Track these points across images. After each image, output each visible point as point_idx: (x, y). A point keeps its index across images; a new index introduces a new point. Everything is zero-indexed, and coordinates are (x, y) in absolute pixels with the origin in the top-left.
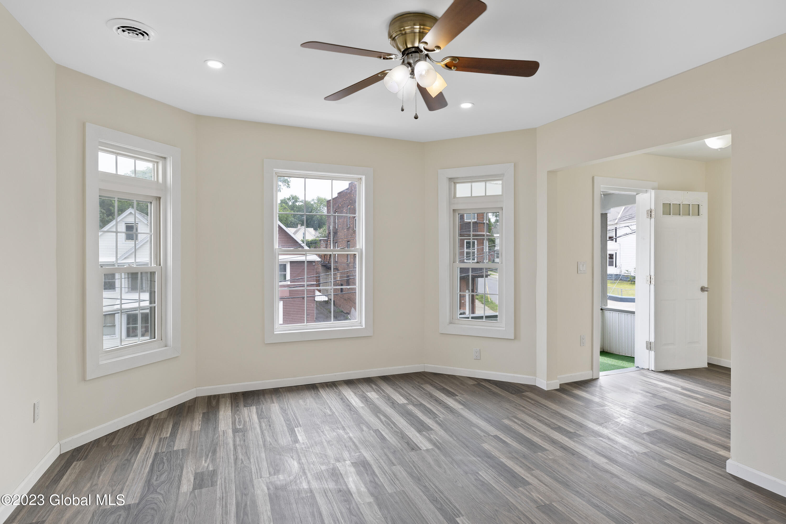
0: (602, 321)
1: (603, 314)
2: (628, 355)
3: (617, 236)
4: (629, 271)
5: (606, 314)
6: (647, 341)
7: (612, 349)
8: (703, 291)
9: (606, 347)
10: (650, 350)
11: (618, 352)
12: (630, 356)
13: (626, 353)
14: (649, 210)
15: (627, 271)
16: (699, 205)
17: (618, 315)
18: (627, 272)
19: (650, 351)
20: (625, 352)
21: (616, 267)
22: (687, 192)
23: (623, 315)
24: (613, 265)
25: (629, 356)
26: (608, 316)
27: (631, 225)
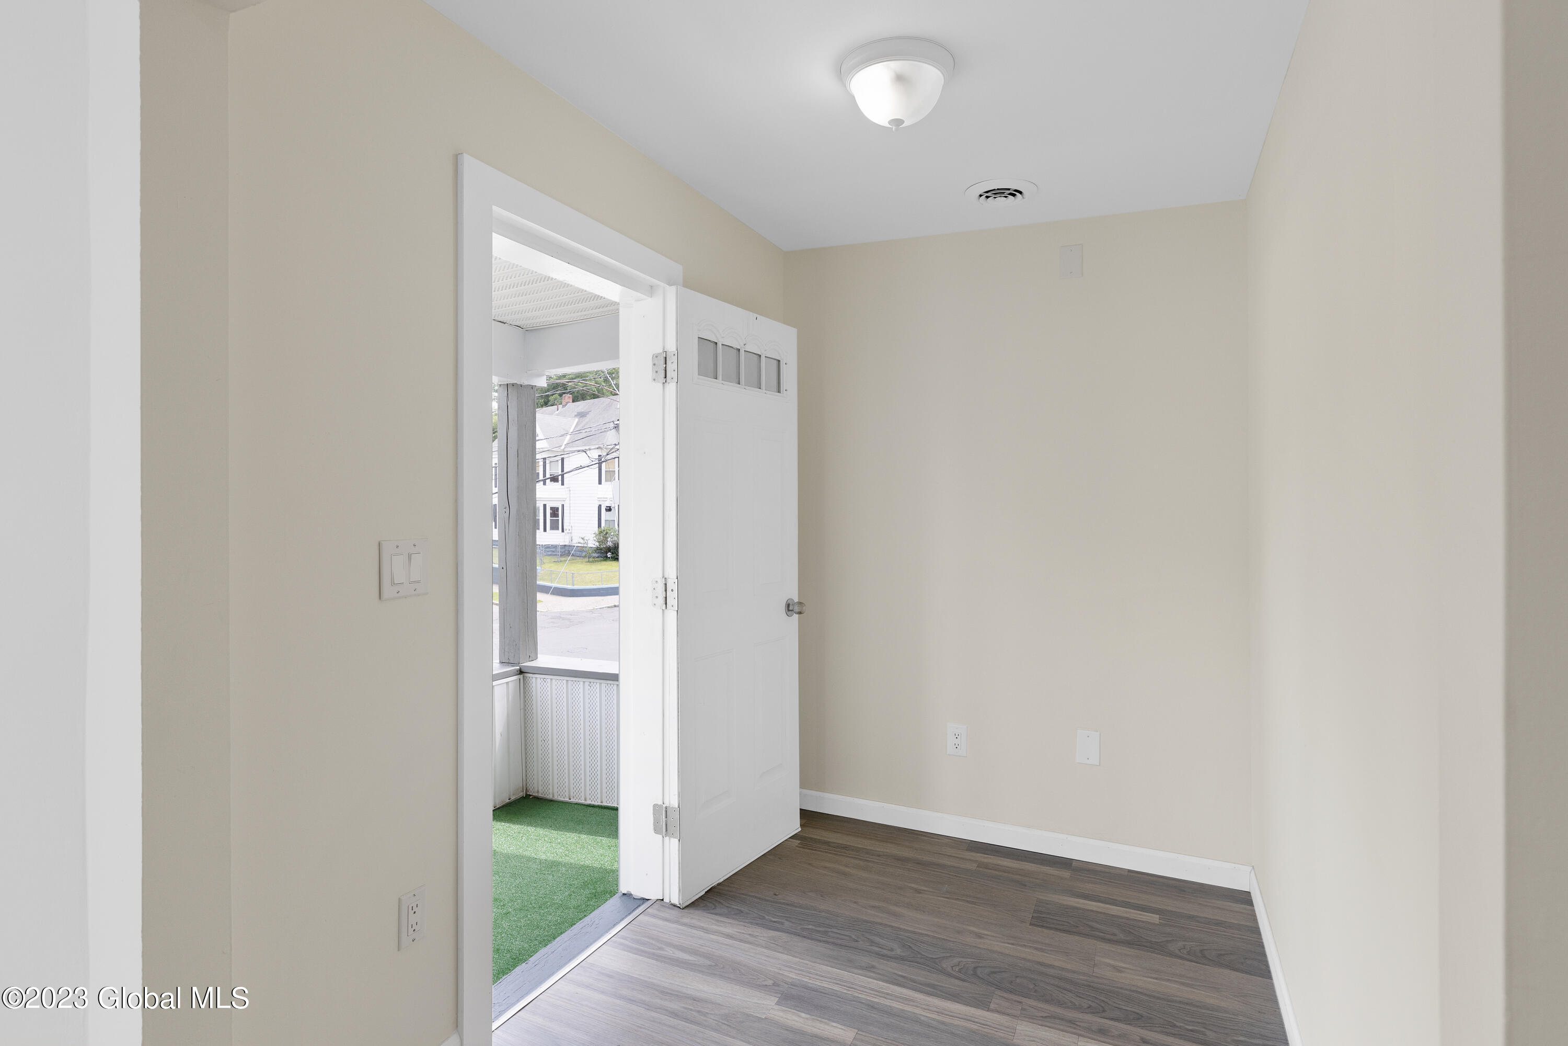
0: (522, 707)
1: (524, 684)
2: (593, 803)
3: (565, 471)
4: (586, 538)
5: (534, 685)
6: (655, 806)
7: (550, 787)
8: (790, 612)
9: (535, 785)
10: (666, 835)
11: (567, 794)
12: (599, 804)
13: (588, 797)
14: (660, 354)
15: (583, 539)
16: (779, 361)
17: (565, 686)
18: (582, 541)
19: (667, 839)
20: (585, 795)
21: (563, 531)
22: (756, 315)
23: (580, 685)
24: (558, 529)
25: (596, 803)
26: (539, 690)
27: (590, 449)
